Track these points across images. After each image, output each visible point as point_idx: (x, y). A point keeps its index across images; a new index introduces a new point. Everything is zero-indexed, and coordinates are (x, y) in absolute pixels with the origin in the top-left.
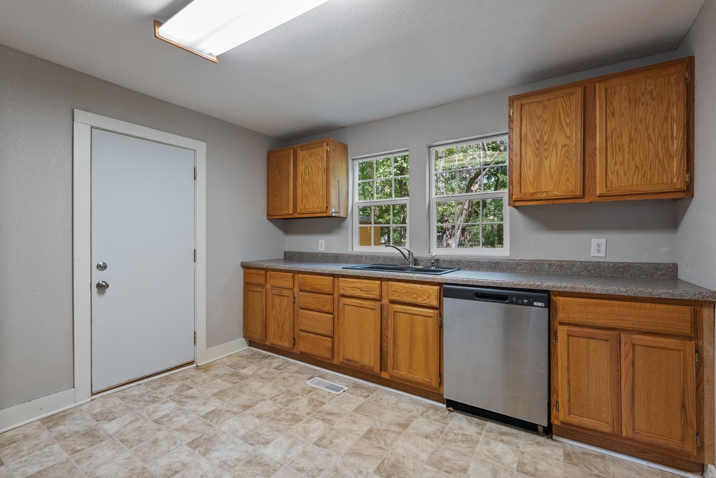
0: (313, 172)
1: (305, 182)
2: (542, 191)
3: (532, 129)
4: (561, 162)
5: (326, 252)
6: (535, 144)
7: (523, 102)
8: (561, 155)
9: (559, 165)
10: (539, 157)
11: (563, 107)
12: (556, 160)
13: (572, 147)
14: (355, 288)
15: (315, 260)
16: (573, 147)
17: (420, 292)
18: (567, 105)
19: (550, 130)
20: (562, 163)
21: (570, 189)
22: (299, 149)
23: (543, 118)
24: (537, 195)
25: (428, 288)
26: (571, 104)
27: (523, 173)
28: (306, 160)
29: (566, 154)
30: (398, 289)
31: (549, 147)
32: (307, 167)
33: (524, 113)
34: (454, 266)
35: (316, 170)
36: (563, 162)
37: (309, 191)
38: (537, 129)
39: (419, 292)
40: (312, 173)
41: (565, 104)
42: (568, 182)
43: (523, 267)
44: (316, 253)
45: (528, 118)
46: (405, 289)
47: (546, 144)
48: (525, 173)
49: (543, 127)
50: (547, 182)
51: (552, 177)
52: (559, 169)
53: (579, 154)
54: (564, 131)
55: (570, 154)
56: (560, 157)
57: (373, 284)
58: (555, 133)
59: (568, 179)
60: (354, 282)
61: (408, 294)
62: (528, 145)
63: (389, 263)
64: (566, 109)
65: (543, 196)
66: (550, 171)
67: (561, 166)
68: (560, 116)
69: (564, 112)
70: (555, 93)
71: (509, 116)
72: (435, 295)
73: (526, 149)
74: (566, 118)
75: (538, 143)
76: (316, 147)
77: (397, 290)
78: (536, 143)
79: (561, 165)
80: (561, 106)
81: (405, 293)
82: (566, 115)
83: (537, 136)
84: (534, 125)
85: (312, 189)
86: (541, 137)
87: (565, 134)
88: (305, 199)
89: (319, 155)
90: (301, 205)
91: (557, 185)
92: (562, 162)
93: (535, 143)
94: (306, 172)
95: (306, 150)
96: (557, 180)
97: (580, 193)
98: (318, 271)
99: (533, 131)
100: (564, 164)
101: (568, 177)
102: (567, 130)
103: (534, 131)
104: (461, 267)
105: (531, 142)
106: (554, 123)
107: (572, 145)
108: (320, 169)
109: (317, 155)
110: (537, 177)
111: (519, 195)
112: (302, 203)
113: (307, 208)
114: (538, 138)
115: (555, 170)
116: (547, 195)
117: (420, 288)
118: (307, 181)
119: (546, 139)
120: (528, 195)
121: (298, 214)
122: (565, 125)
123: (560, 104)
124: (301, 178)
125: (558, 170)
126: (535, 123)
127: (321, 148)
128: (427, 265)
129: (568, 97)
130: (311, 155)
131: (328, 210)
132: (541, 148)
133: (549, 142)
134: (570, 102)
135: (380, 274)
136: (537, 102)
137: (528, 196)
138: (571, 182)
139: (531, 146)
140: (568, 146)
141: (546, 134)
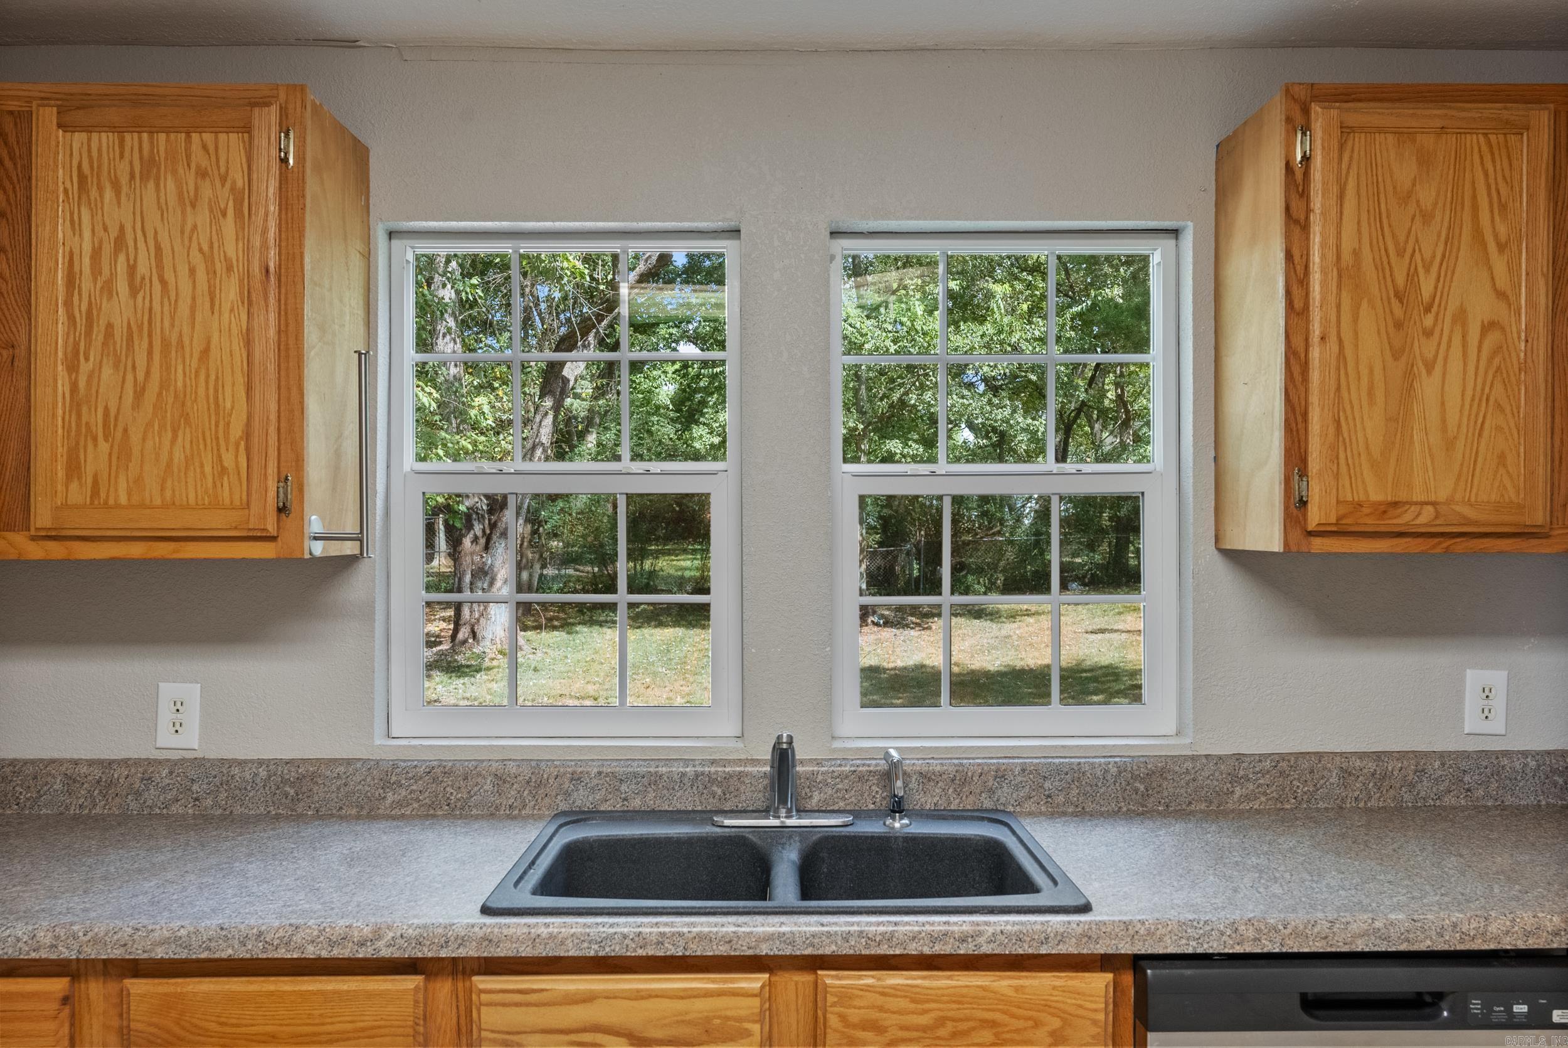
0: (169, 275)
1: (98, 337)
2: (1415, 500)
3: (1381, 237)
4: (1479, 388)
5: (212, 755)
6: (1389, 303)
7: (1352, 119)
8: (1478, 361)
9: (1473, 400)
10: (1404, 359)
11: (1486, 175)
12: (1464, 379)
13: (1515, 335)
14: (597, 1029)
15: (133, 805)
16: (1519, 338)
17: (1013, 1016)
18: (1498, 167)
19: (1444, 256)
20: (1482, 393)
21: (1510, 498)
22: (47, 116)
23: (1418, 205)
24: (1399, 516)
25: (1054, 988)
26: (1511, 165)
27: (1346, 418)
28: (109, 194)
29: (1496, 361)
30: (881, 1009)
31: (1440, 322)
32: (120, 242)
33: (1349, 168)
34: (972, 798)
35: (192, 271)
36: (1487, 390)
37: (139, 394)
38: (1396, 244)
39: (1005, 1012)
40: (163, 282)
41: (1493, 160)
42: (1502, 471)
43: (1251, 786)
44: (137, 762)
45: (1363, 192)
46: (927, 1006)
47: (1428, 310)
48: (1354, 419)
49: (1417, 240)
50: (1433, 462)
51: (1450, 445)
52: (1473, 417)
53: (1541, 366)
54: (1490, 268)
55: (1508, 360)
56: (1477, 368)
57: (720, 993)
58: (1458, 270)
59: (1502, 457)
60: (588, 998)
61: (942, 1032)
62: (1365, 304)
63: (636, 803)
64: (1497, 184)
65: (1422, 520)
66: (1444, 421)
67: (1479, 405)
68: (1475, 208)
69: (1489, 195)
70: (1464, 110)
71: (1287, 164)
72: (1095, 1022)
73: (1355, 319)
74: (1497, 218)
75: (1401, 302)
76: (200, 129)
77: (874, 1015)
78: (1395, 303)
79: (1480, 400)
80: (1480, 168)
81: (924, 1029)
82: (1496, 205)
83: (1395, 269)
84: (1385, 221)
85: (164, 385)
86: (1412, 276)
87: (1493, 278)
88: (104, 447)
89: (223, 179)
90: (69, 478)
91: (1467, 481)
92: (1483, 390)
93: (1389, 299)
94: (113, 275)
95: (112, 128)
96: (1467, 456)
97: (1545, 516)
98: (302, 948)
99: (1382, 247)
100: (1488, 400)
101: (1503, 453)
102: (1500, 265)
103: (1386, 250)
104: (1003, 800)
105: (1374, 290)
106: (1457, 231)
107: (1514, 329)
108: (229, 269)
109: (202, 174)
110: (1398, 441)
111: (1334, 511)
112: (74, 468)
113: (118, 506)
114: (1400, 280)
115: (1460, 420)
116: (1436, 517)
117: (1011, 993)
118: (119, 333)
119: (1427, 287)
120: (1366, 510)
121: (33, 538)
122: (1492, 247)
123: (1476, 157)
124: (68, 303)
125: (1469, 420)
126: (1388, 217)
127: (233, 141)
128: (844, 799)
129: (1501, 137)
130: (149, 169)
131: (289, 522)
132: (1412, 322)
133: (1440, 305)
134: (1509, 157)
135: (769, 938)
136: (1398, 132)
137: (1367, 515)
138: (1511, 470)
139: (1374, 308)
140: (1503, 329)
141: (1427, 270)
